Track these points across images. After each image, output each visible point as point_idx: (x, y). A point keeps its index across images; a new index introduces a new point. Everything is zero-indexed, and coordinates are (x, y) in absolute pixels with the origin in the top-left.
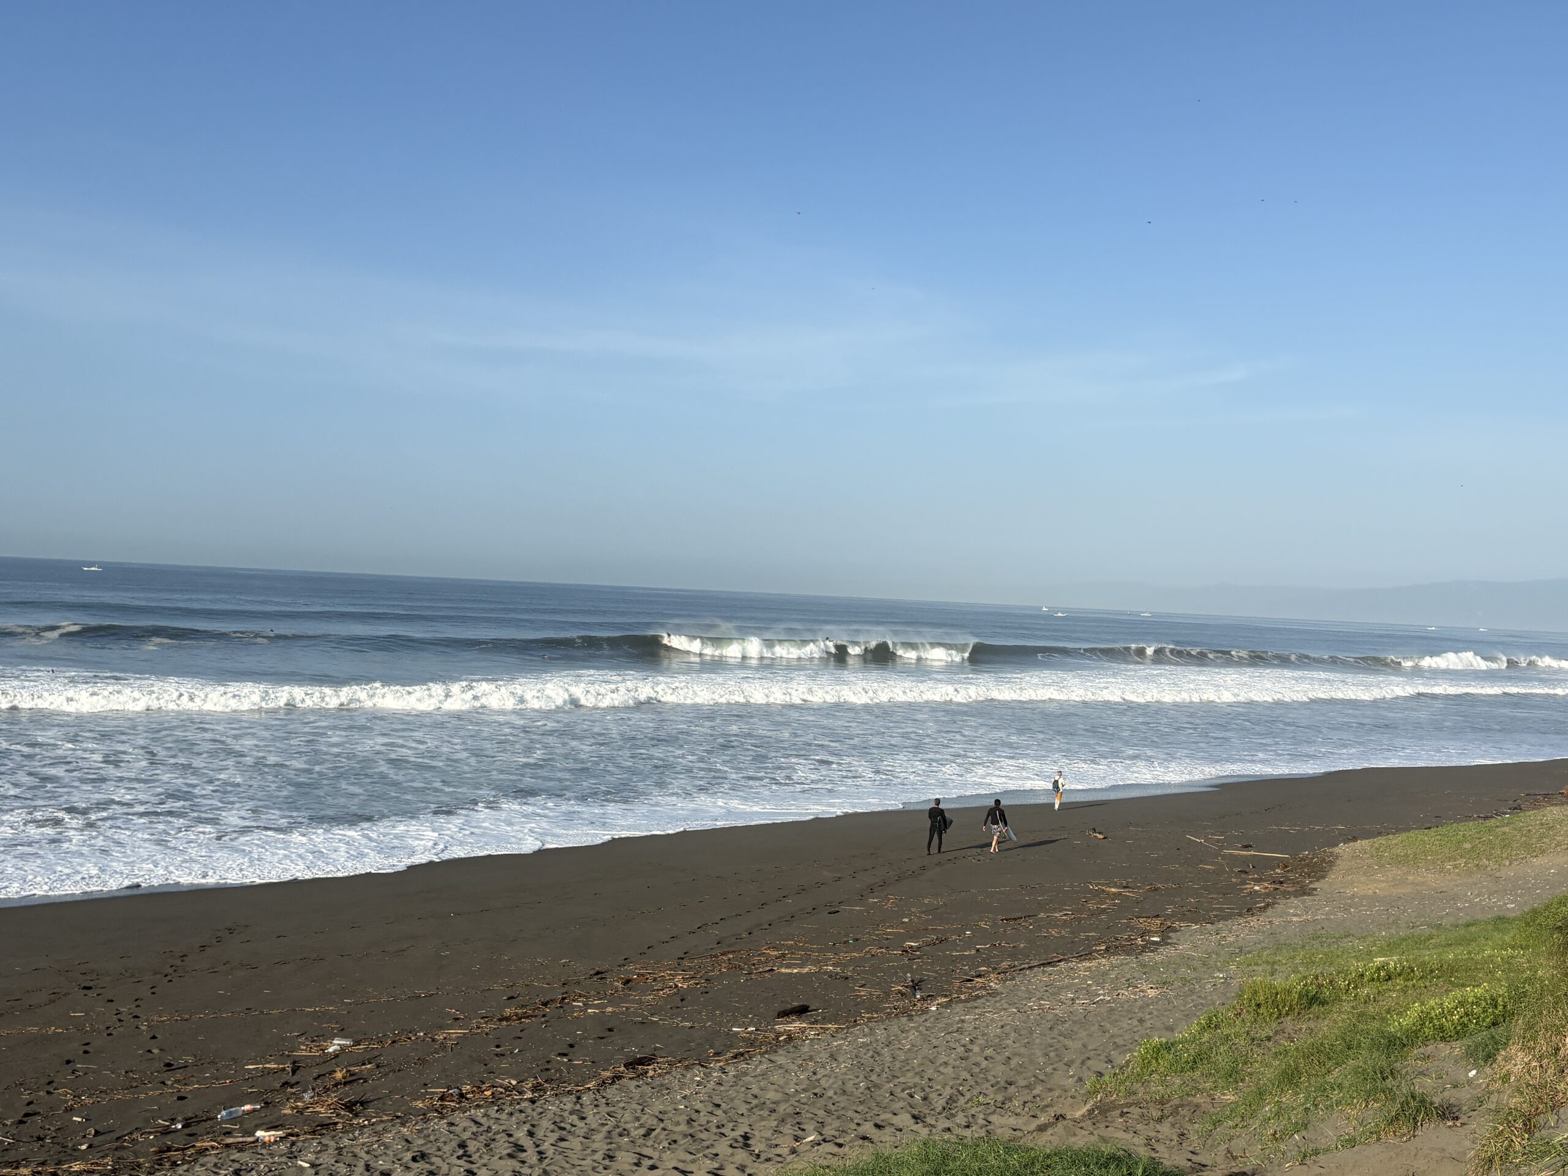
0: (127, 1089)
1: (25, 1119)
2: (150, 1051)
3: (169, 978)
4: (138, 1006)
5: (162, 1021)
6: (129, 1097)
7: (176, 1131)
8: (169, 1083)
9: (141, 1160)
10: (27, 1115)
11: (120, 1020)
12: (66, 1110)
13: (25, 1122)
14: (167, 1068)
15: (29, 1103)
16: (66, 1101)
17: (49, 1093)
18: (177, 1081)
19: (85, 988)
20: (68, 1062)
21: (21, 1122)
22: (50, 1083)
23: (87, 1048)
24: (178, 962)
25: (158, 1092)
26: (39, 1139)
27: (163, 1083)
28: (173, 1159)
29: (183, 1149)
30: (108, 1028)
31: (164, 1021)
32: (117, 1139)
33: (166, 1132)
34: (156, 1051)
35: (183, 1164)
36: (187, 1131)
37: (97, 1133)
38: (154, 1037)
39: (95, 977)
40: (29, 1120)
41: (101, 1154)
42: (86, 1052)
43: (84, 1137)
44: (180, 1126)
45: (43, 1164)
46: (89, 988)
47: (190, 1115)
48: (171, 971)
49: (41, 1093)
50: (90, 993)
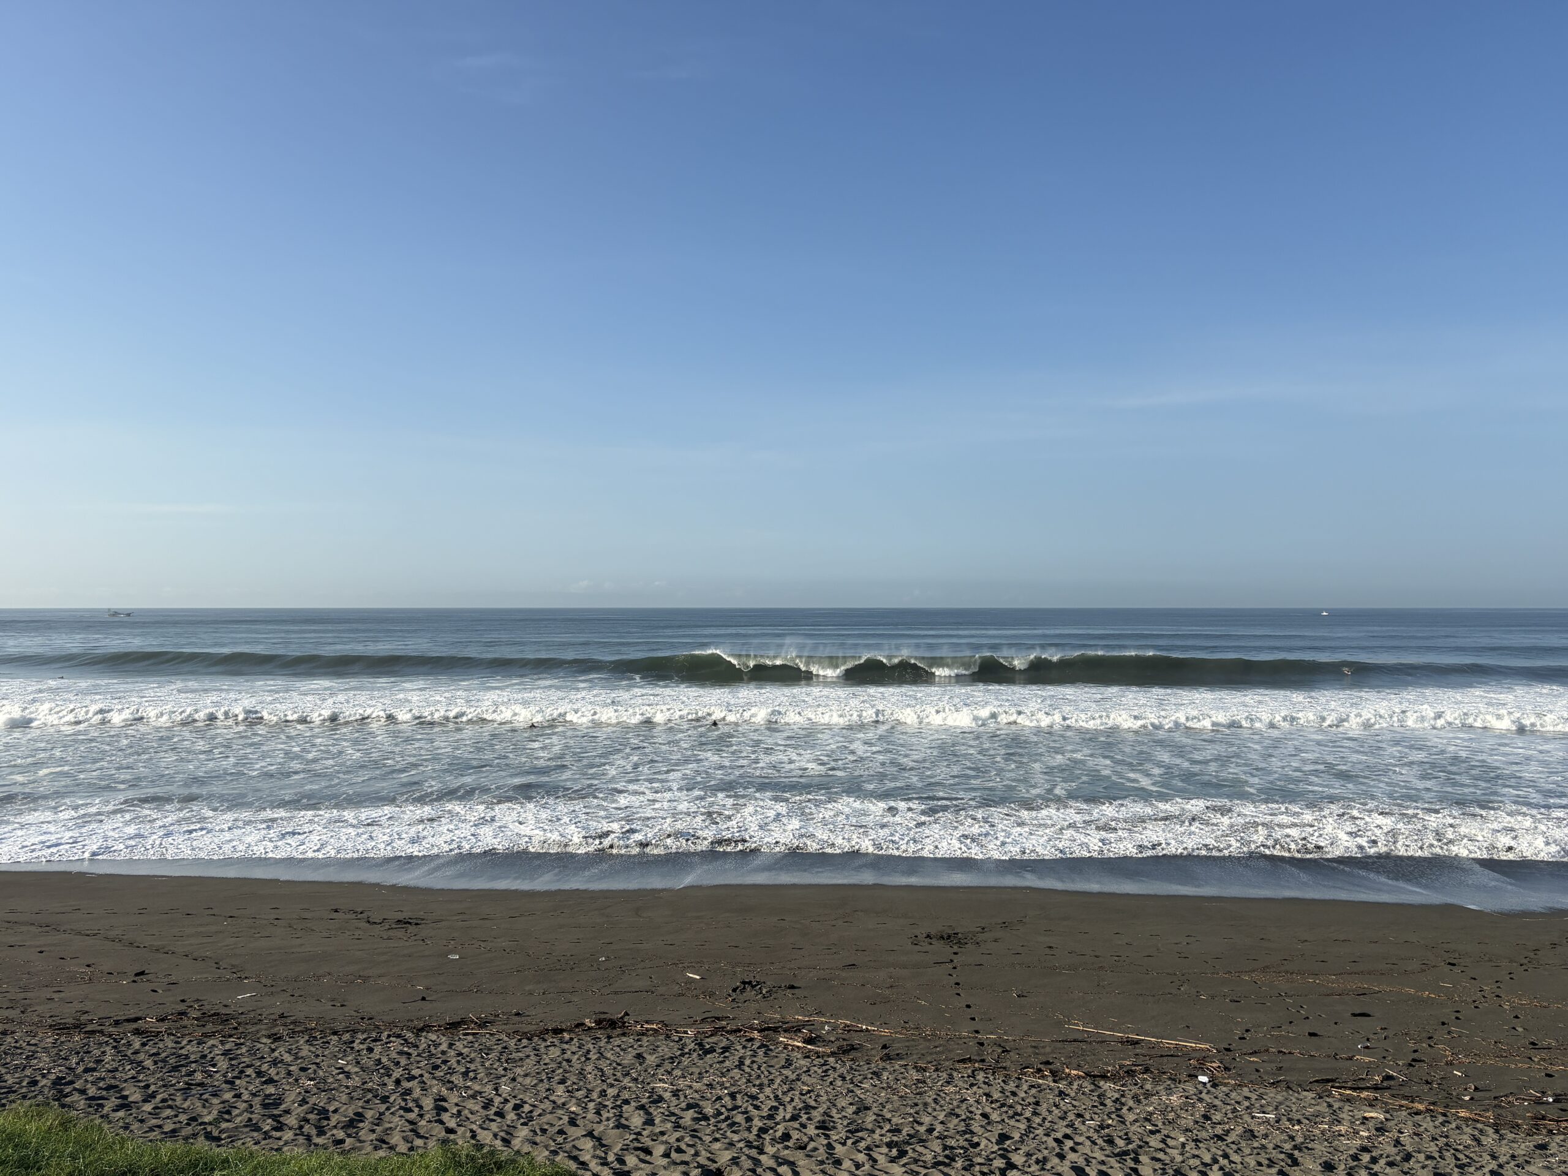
0: (1497, 1057)
1: (1414, 1063)
2: (1514, 1028)
3: (1525, 967)
4: (1499, 987)
5: (1522, 1004)
6: (1500, 1064)
7: (1548, 1103)
8: (1536, 1060)
9: (1520, 1121)
10: (1414, 1060)
11: (1484, 997)
12: (1446, 1064)
13: (1414, 1066)
14: (1531, 1046)
15: (1415, 1051)
16: (1447, 1057)
17: (1430, 1045)
18: (1544, 1060)
19: (1450, 964)
20: (1443, 1024)
21: (1410, 1065)
22: (1430, 1038)
23: (1458, 1015)
24: (1532, 955)
25: (1527, 1066)
26: (1427, 1082)
27: (1530, 1058)
28: (1550, 1127)
29: (1558, 1121)
30: (1474, 1001)
31: (1525, 1004)
32: (1495, 1098)
33: (1539, 1102)
34: (1520, 1029)
35: (1558, 1134)
36: (1559, 1105)
37: (1476, 1089)
38: (1517, 1017)
39: (1457, 956)
40: (1417, 1065)
41: (1483, 1108)
42: (1457, 1018)
43: (1466, 1089)
44: (1551, 1100)
45: (1434, 1104)
46: (1454, 965)
47: (1559, 1092)
48: (1525, 961)
49: (1424, 1045)
50: (1456, 970)
